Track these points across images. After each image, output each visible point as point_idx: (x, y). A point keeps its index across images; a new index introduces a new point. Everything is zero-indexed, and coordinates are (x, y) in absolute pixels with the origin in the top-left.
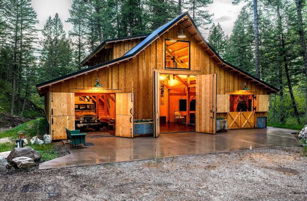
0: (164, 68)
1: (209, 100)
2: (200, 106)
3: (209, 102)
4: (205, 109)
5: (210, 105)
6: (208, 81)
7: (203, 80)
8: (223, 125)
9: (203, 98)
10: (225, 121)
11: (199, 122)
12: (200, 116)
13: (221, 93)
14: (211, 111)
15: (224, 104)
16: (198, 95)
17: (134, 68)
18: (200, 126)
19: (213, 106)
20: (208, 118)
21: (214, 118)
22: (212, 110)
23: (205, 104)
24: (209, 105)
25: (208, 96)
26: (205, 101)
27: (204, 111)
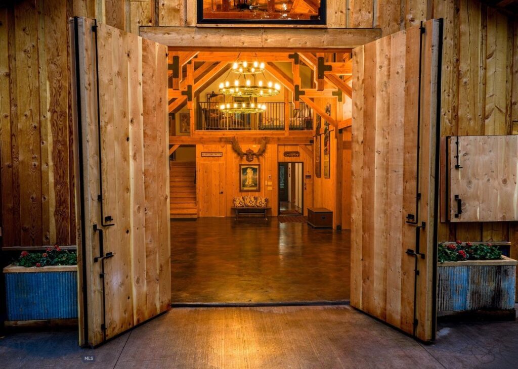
0: (194, 23)
1: (401, 163)
2: (368, 191)
3: (401, 171)
4: (386, 204)
5: (405, 189)
6: (400, 65)
7: (378, 65)
8: (492, 286)
9: (379, 152)
10: (499, 267)
11: (364, 266)
12: (366, 235)
13: (489, 130)
14: (410, 216)
15: (505, 181)
16: (361, 139)
17: (53, 27)
18: (364, 282)
19: (419, 196)
20: (399, 254)
21: (423, 257)
22: (414, 213)
23: (386, 181)
24: (400, 191)
25: (399, 140)
26: (386, 169)
27: (382, 215)
